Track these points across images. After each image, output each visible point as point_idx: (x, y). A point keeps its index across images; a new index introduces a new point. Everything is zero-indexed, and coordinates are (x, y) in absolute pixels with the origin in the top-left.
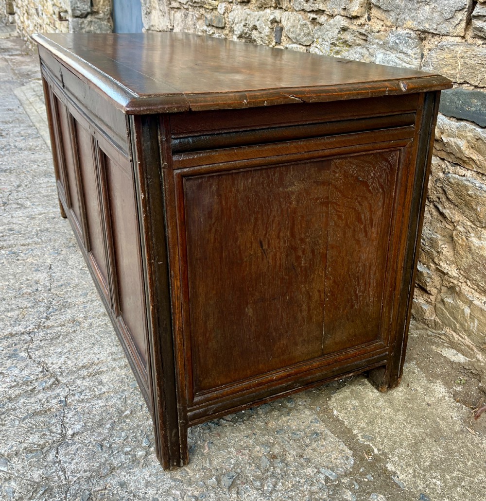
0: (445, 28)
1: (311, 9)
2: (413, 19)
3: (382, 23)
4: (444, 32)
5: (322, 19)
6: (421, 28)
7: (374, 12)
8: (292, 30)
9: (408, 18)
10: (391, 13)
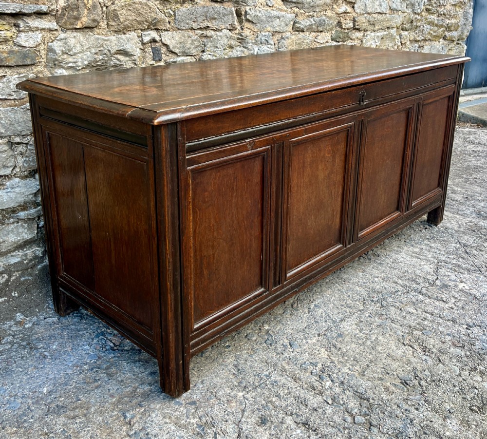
0: (285, 29)
1: (199, 27)
2: (270, 26)
3: (250, 31)
4: (285, 31)
5: (210, 33)
6: (275, 30)
7: (246, 24)
8: (178, 46)
9: (268, 26)
10: (257, 25)
